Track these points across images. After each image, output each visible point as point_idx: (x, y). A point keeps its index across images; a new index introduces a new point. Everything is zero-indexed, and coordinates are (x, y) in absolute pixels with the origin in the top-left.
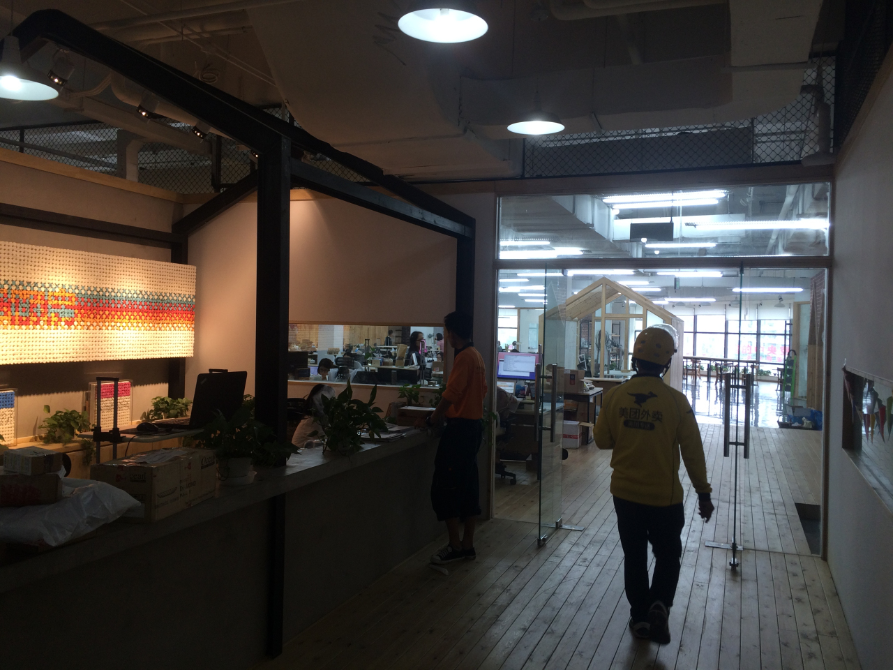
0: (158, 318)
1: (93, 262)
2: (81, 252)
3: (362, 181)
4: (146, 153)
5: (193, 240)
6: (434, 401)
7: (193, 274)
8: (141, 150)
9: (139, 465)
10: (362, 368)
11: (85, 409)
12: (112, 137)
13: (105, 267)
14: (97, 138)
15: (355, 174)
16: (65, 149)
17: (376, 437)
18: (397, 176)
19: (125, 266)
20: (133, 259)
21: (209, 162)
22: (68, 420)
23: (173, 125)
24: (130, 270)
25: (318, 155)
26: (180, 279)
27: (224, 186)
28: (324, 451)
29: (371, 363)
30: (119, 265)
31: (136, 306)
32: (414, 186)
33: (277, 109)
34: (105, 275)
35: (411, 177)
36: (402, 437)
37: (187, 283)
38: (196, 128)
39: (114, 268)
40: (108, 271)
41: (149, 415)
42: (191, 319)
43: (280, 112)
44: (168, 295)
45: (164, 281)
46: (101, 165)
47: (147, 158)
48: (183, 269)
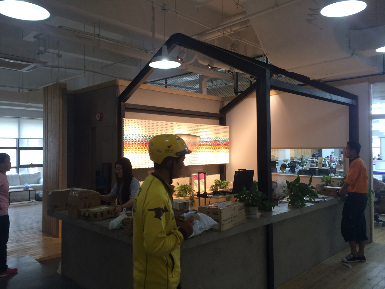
0: (215, 148)
1: (192, 127)
2: (188, 124)
3: (299, 84)
4: (209, 82)
5: (228, 116)
6: (340, 184)
7: (228, 129)
8: (207, 82)
9: (216, 208)
10: (301, 168)
11: (190, 184)
12: (197, 78)
13: (196, 129)
14: (191, 79)
15: (296, 81)
16: (181, 85)
17: (312, 200)
18: (317, 80)
19: (203, 128)
20: (206, 125)
21: (233, 83)
22: (185, 188)
23: (219, 70)
24: (205, 129)
25: (279, 75)
26: (223, 132)
27: (239, 92)
28: (289, 205)
29: (306, 166)
30: (201, 128)
31: (207, 144)
32: (326, 83)
33: (260, 58)
34: (196, 132)
35: (324, 79)
36: (325, 201)
37: (226, 133)
38: (229, 71)
39: (199, 129)
40: (197, 130)
41: (213, 187)
42: (228, 148)
43: (262, 59)
44: (219, 138)
45: (217, 133)
46: (193, 89)
47: (209, 85)
48: (224, 128)
